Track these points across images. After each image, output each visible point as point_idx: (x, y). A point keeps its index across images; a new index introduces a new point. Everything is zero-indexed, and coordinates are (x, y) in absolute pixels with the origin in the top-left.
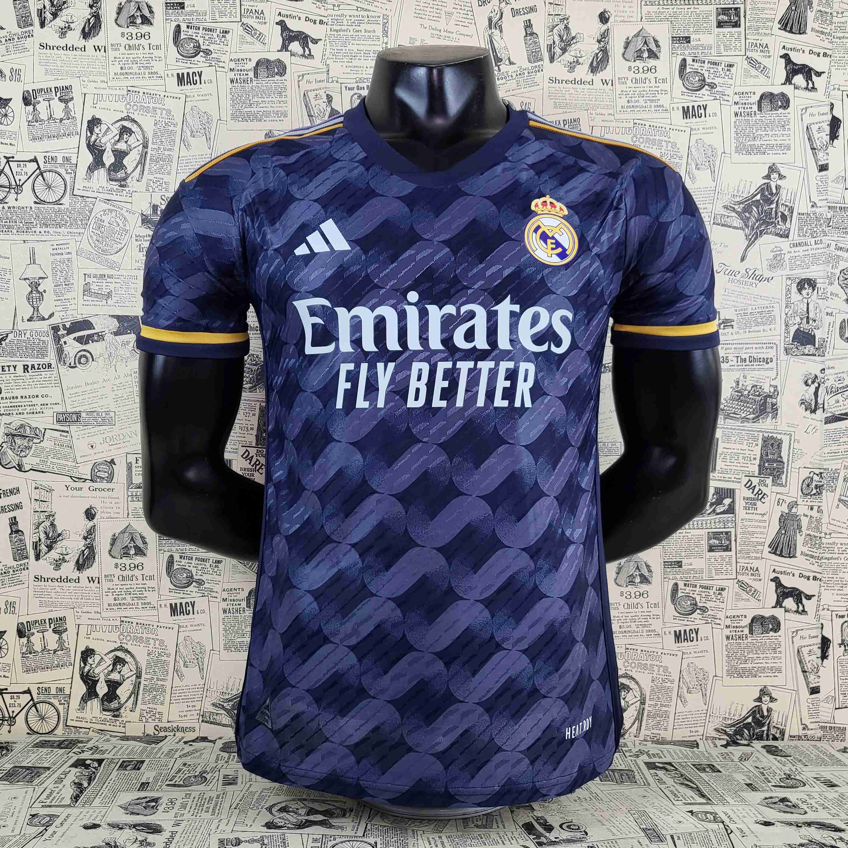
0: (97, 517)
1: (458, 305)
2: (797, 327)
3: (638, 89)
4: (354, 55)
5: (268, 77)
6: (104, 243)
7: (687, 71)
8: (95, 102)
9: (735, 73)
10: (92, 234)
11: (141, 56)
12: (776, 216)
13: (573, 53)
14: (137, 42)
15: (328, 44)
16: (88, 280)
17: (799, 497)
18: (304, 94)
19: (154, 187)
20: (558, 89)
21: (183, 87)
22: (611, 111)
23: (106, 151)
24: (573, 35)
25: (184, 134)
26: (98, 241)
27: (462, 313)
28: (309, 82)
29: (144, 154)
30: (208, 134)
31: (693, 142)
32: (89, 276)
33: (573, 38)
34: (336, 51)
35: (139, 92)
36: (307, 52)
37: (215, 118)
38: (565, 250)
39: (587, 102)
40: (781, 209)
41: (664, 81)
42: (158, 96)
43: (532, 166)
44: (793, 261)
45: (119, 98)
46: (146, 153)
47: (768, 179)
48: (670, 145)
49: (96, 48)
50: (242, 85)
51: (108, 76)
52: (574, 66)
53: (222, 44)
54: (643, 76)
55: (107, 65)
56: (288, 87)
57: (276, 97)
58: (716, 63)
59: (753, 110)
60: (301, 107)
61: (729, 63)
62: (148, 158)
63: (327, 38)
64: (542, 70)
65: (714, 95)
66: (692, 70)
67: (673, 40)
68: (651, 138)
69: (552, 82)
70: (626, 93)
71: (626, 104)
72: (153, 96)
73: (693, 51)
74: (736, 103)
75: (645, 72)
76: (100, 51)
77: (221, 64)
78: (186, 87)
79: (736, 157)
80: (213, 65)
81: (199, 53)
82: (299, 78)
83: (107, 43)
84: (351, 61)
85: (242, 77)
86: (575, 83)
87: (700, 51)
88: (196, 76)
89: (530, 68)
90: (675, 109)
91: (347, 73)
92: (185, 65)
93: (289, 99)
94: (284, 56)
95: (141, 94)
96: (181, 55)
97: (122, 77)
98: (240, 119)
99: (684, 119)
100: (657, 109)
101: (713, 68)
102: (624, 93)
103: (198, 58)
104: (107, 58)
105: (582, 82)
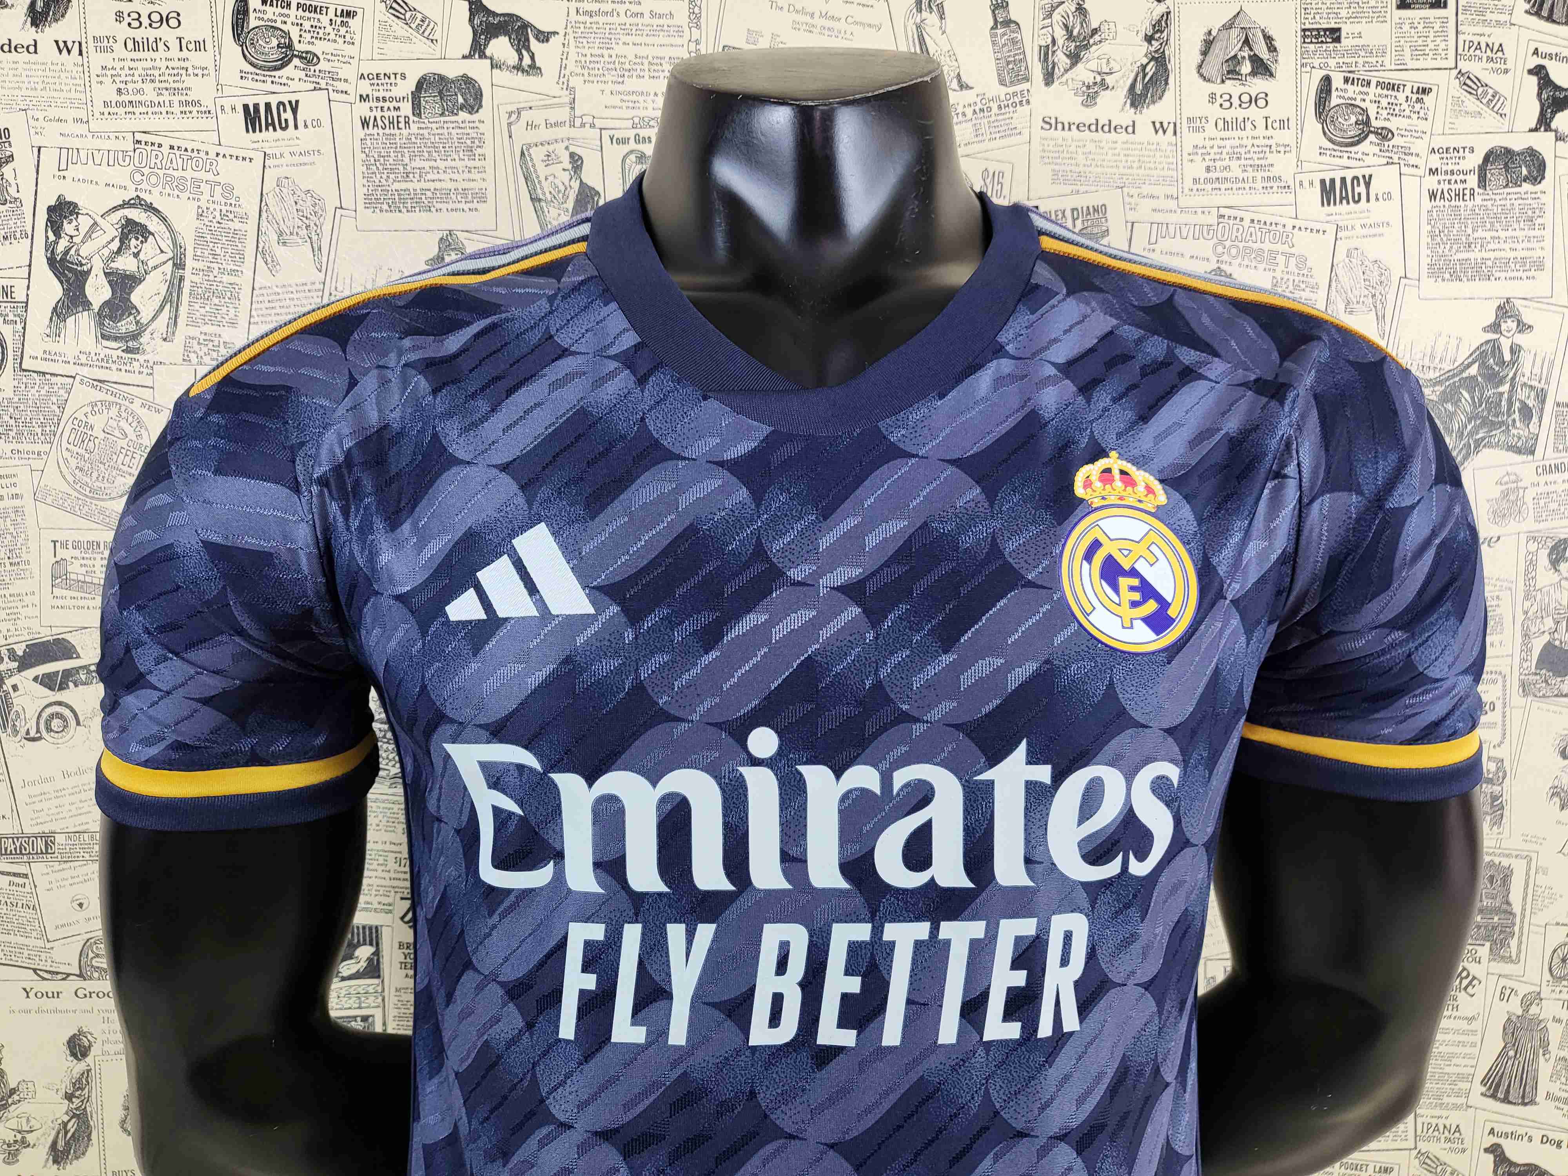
0: (94, 1051)
1: (885, 765)
2: (1546, 638)
3: (1228, 143)
4: (627, 66)
5: (442, 114)
6: (95, 475)
7: (1333, 104)
8: (63, 167)
9: (1432, 109)
10: (66, 454)
11: (163, 65)
12: (1509, 409)
13: (1093, 65)
14: (152, 34)
15: (572, 44)
16: (62, 553)
17: (1544, 983)
18: (523, 153)
19: (201, 353)
20: (1060, 142)
21: (258, 136)
22: (1173, 191)
24: (1094, 25)
25: (262, 238)
26: (81, 470)
27: (896, 787)
28: (530, 125)
29: (176, 282)
30: (315, 238)
31: (1341, 255)
32: (64, 545)
33: (1095, 31)
34: (588, 58)
35: (160, 146)
36: (527, 61)
37: (331, 202)
38: (1164, 604)
39: (1122, 170)
40: (1522, 394)
41: (1283, 124)
42: (202, 154)
43: (1068, 369)
44: (1542, 502)
45: (114, 159)
46: (182, 279)
47: (1495, 332)
48: (1293, 261)
49: (62, 45)
50: (387, 131)
51: (90, 108)
52: (1096, 92)
53: (341, 40)
54: (1240, 114)
55: (88, 84)
56: (488, 137)
57: (460, 159)
58: (1394, 85)
59: (1468, 185)
60: (516, 181)
61: (1421, 86)
62: (186, 291)
63: (569, 30)
64: (1028, 102)
65: (1387, 154)
66: (1342, 101)
67: (1304, 37)
68: (1255, 246)
69: (1048, 127)
70: (1204, 151)
71: (1203, 175)
72: (193, 155)
73: (1346, 60)
74: (1433, 172)
75: (1244, 105)
76: (69, 52)
77: (341, 86)
78: (265, 135)
79: (1429, 286)
80: (323, 86)
81: (290, 60)
82: (510, 116)
83: (84, 36)
84: (620, 80)
85: (386, 114)
86: (1097, 130)
87: (1361, 61)
88: (285, 111)
89: (1003, 97)
90: (1306, 184)
91: (614, 107)
92: (259, 85)
93: (489, 163)
94: (478, 69)
95: (165, 149)
96: (252, 64)
97: (121, 111)
98: (385, 207)
99: (1323, 204)
100: (1269, 185)
101: (1387, 96)
102: (1200, 151)
103: (289, 71)
104: (86, 69)
105: (1111, 127)
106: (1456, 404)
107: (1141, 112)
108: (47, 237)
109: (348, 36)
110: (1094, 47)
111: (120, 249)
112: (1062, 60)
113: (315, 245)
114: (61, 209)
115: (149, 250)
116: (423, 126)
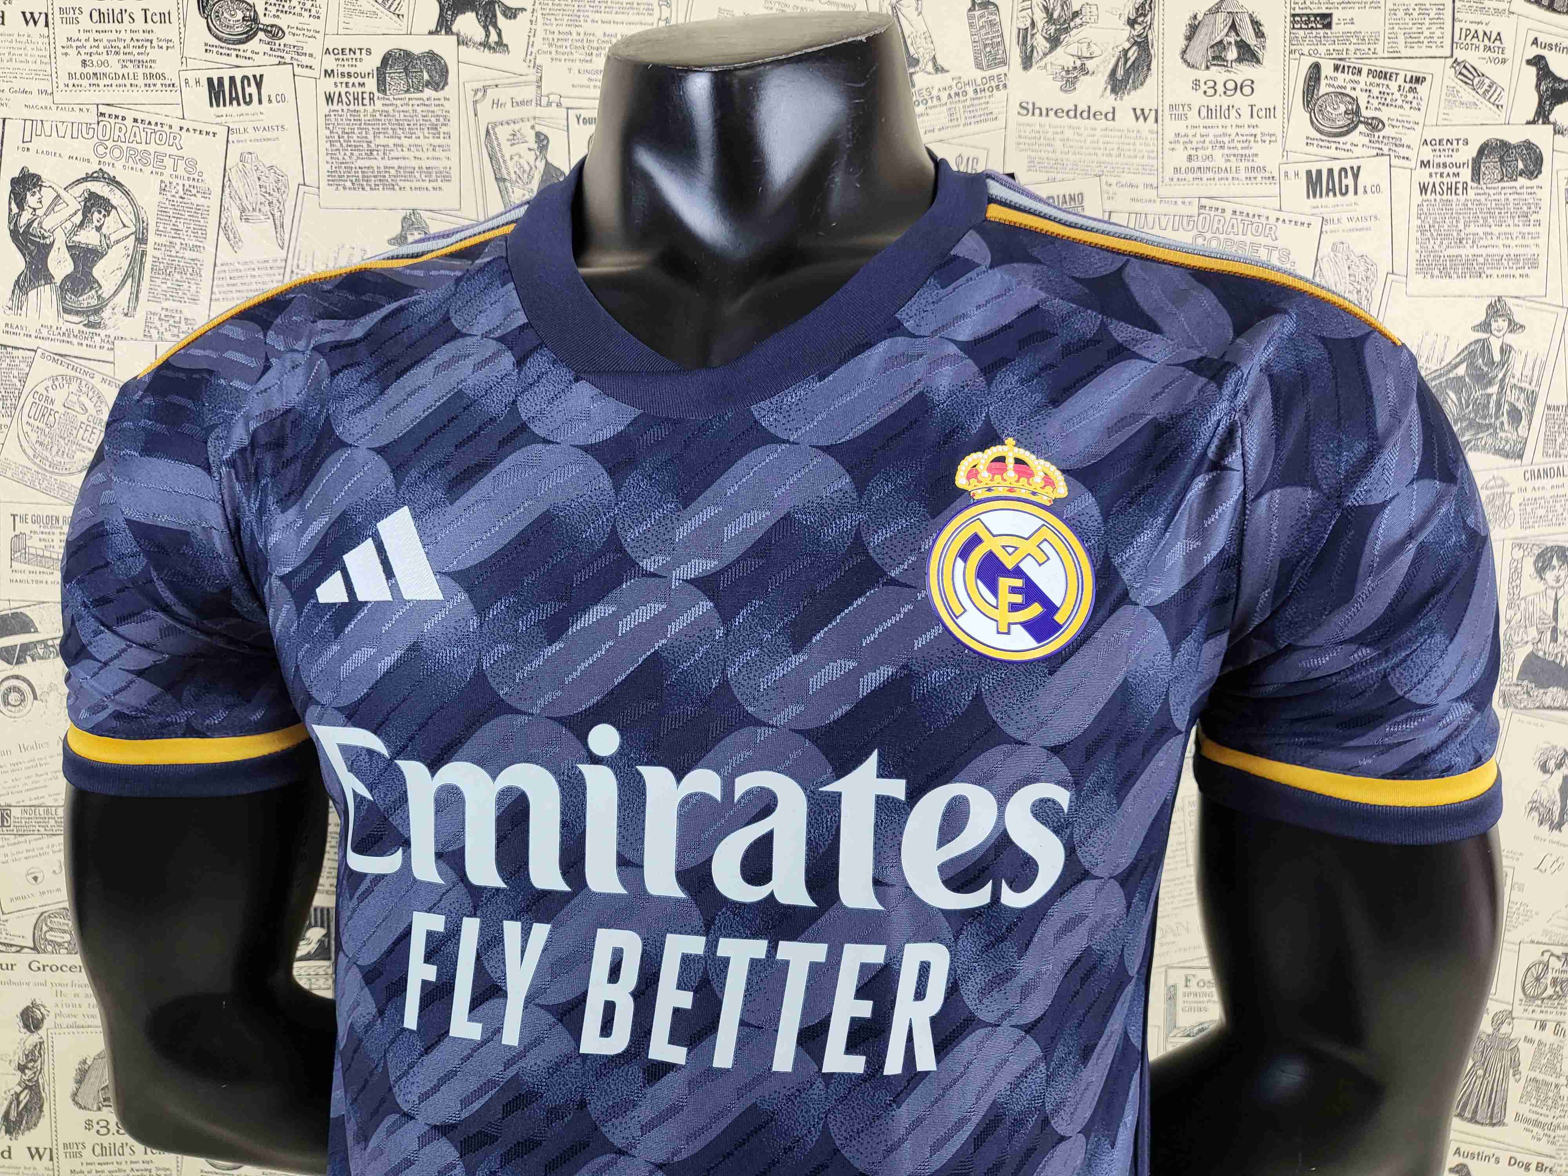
0: (46, 1024)
2: (1529, 648)
3: (1211, 132)
4: (595, 45)
5: (407, 91)
6: (55, 449)
7: (1321, 92)
8: (27, 138)
9: (1425, 99)
10: (27, 428)
11: (128, 36)
13: (1073, 49)
14: (117, 6)
15: (540, 21)
16: (21, 527)
17: (1517, 1002)
18: (488, 131)
19: (162, 329)
20: (1037, 128)
21: (222, 110)
22: (1152, 180)
23: (55, 247)
24: (1076, 8)
26: (41, 444)
28: (496, 103)
29: (138, 257)
30: (277, 214)
31: (1326, 249)
32: (24, 519)
33: (1076, 14)
34: (556, 36)
35: (124, 118)
36: (494, 37)
39: (1101, 158)
40: (1511, 396)
41: (1270, 112)
42: (166, 128)
44: (1529, 509)
45: (78, 131)
46: (144, 254)
47: (1485, 331)
48: (1276, 254)
49: (28, 16)
50: (352, 107)
51: (55, 80)
52: (1076, 77)
53: (306, 14)
54: (1225, 101)
55: (53, 56)
56: (453, 116)
57: (425, 137)
58: (1386, 74)
59: (1461, 179)
60: (481, 160)
61: (1415, 75)
62: (148, 266)
63: (537, 6)
64: (1005, 86)
65: (1377, 145)
66: (1332, 90)
67: (1294, 22)
68: (1236, 238)
69: (1025, 112)
70: (1186, 139)
71: (1185, 164)
72: (157, 129)
73: (1337, 47)
74: (1424, 164)
75: (1229, 93)
76: (35, 23)
77: (305, 60)
78: (229, 109)
79: (1418, 282)
80: (288, 60)
81: (255, 34)
82: (476, 94)
83: (50, 7)
84: (588, 58)
85: (351, 90)
86: (1075, 116)
87: (1352, 48)
88: (249, 85)
89: (979, 81)
90: (1291, 175)
91: (582, 86)
92: (224, 59)
93: (453, 142)
94: (444, 45)
95: (129, 122)
96: (217, 37)
97: (85, 82)
98: (348, 184)
99: (1308, 197)
100: (1253, 175)
101: (1378, 85)
102: (1182, 140)
103: (253, 44)
104: (52, 41)
105: (1090, 114)
107: (1121, 99)
108: (10, 210)
109: (314, 10)
110: (1075, 31)
111: (82, 223)
112: (1041, 43)
113: (278, 222)
114: (25, 181)
115: (111, 223)
116: (388, 102)
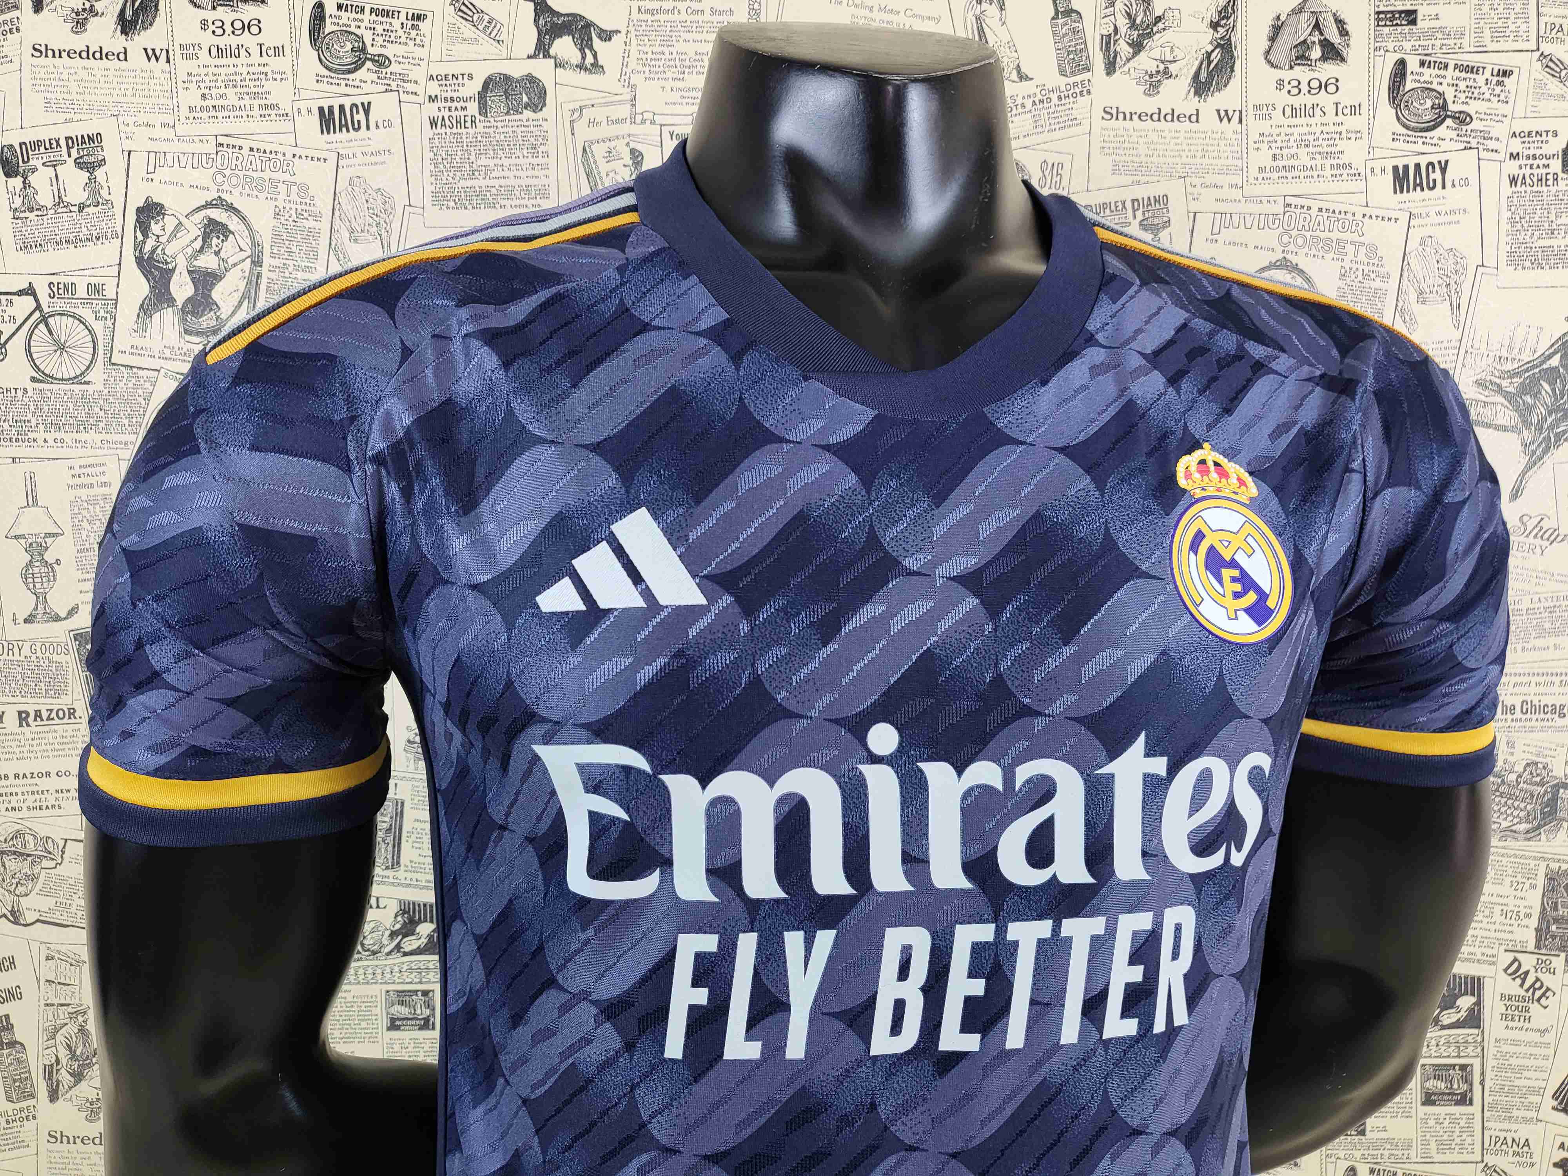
3: (1296, 131)
4: (687, 63)
5: (508, 113)
7: (1407, 88)
8: (151, 169)
9: (1513, 92)
11: (244, 70)
13: (1156, 53)
14: (234, 41)
15: (634, 42)
18: (584, 150)
20: (1121, 132)
21: (332, 137)
22: (1237, 180)
23: (177, 271)
24: (1158, 13)
25: (335, 236)
28: (592, 123)
29: (254, 279)
33: (1159, 19)
34: (650, 56)
35: (241, 148)
36: (590, 59)
39: (1185, 160)
41: (1355, 110)
42: (280, 156)
45: (198, 161)
46: (259, 276)
48: (1363, 250)
49: (150, 53)
50: (454, 130)
51: (176, 113)
52: (1159, 81)
53: (411, 43)
54: (1309, 100)
55: (174, 90)
56: (551, 135)
57: (524, 157)
58: (1473, 68)
59: (1551, 170)
60: (578, 178)
61: (1502, 68)
62: (263, 287)
63: (631, 29)
64: (1089, 92)
65: (1465, 139)
66: (1418, 85)
67: (1378, 20)
68: (1322, 235)
69: (1109, 117)
70: (1270, 139)
71: (1269, 163)
72: (271, 157)
73: (1422, 43)
74: (1514, 156)
75: (1313, 92)
76: (157, 59)
77: (410, 87)
78: (338, 136)
79: (1508, 274)
80: (394, 88)
81: (363, 64)
82: (573, 114)
83: (171, 43)
84: (681, 76)
85: (454, 114)
86: (1159, 120)
87: (1438, 43)
88: (358, 112)
89: (1063, 88)
90: (1378, 171)
91: (675, 104)
92: (334, 88)
93: (552, 161)
94: (542, 69)
95: (245, 151)
96: (327, 68)
97: (205, 115)
98: (452, 204)
99: (1395, 192)
100: (1338, 172)
101: (1465, 79)
102: (1266, 139)
103: (362, 73)
104: (173, 76)
105: (1174, 116)
106: (1535, 396)
107: (1205, 101)
108: (136, 237)
109: (418, 38)
110: (1158, 36)
111: (202, 248)
112: (1124, 48)
113: (384, 242)
114: (149, 211)
115: (229, 248)
116: (488, 124)
